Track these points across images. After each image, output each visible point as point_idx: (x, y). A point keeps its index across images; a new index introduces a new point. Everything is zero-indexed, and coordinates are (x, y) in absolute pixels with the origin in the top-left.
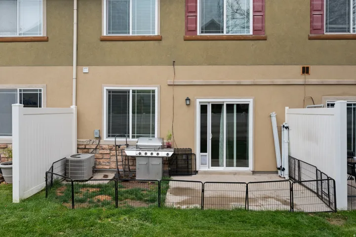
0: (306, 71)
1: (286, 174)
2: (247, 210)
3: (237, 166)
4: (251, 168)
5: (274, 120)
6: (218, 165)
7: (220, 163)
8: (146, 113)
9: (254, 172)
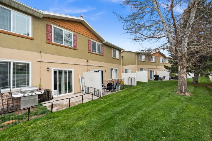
0: (87, 61)
1: (84, 92)
2: (82, 103)
3: (69, 92)
4: (73, 92)
5: (80, 76)
6: (61, 94)
7: (62, 93)
8: (24, 74)
9: (74, 94)
